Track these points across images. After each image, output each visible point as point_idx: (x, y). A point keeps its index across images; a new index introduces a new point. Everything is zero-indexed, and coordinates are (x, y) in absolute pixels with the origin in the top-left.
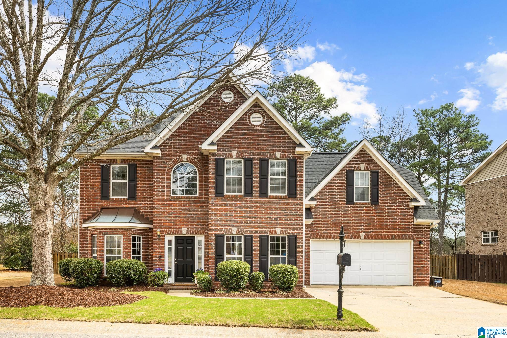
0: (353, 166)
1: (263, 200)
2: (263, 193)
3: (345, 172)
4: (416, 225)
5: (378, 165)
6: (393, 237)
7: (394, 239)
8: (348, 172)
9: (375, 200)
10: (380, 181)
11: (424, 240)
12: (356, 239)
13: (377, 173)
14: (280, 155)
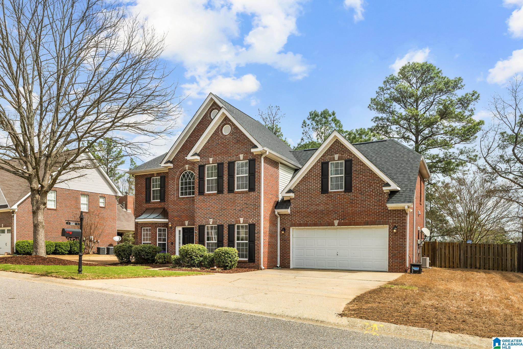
0: (327, 157)
1: (231, 195)
2: (231, 190)
3: (320, 164)
4: (390, 210)
5: (352, 153)
6: (367, 223)
7: (367, 225)
8: (323, 164)
9: (348, 188)
10: (354, 168)
11: (399, 225)
12: (332, 226)
13: (351, 161)
14: (242, 157)
